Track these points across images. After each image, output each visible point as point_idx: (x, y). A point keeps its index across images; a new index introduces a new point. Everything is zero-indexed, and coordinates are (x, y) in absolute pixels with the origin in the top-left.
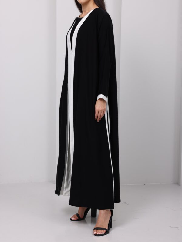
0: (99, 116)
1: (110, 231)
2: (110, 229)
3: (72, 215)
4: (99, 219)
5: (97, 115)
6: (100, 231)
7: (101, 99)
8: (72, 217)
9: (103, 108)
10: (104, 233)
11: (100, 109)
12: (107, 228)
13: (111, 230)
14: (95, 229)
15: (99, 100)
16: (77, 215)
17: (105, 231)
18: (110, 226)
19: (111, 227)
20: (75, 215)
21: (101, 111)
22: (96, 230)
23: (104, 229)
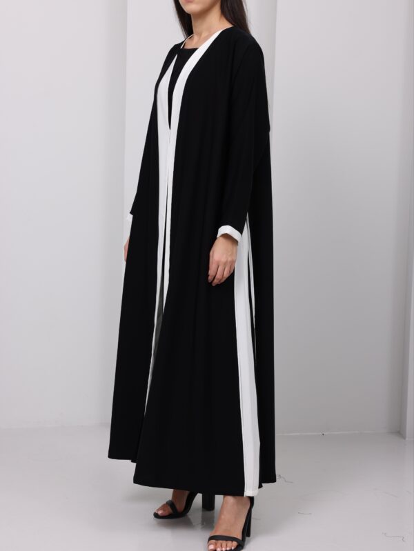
0: (219, 276)
1: (246, 543)
2: (247, 538)
3: (160, 505)
4: (223, 517)
5: (214, 274)
6: (224, 543)
7: (226, 236)
8: (158, 510)
9: (230, 259)
10: (233, 548)
11: (223, 260)
12: (240, 537)
13: (249, 542)
14: (211, 538)
15: (221, 238)
16: (171, 504)
17: (235, 544)
18: (247, 531)
19: (249, 535)
20: (164, 505)
21: (225, 264)
22: (213, 541)
23: (232, 539)
